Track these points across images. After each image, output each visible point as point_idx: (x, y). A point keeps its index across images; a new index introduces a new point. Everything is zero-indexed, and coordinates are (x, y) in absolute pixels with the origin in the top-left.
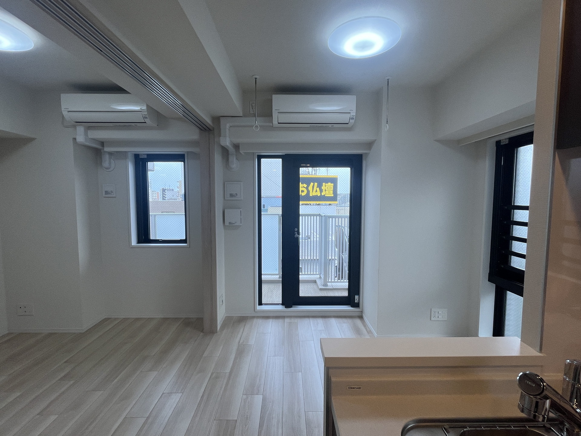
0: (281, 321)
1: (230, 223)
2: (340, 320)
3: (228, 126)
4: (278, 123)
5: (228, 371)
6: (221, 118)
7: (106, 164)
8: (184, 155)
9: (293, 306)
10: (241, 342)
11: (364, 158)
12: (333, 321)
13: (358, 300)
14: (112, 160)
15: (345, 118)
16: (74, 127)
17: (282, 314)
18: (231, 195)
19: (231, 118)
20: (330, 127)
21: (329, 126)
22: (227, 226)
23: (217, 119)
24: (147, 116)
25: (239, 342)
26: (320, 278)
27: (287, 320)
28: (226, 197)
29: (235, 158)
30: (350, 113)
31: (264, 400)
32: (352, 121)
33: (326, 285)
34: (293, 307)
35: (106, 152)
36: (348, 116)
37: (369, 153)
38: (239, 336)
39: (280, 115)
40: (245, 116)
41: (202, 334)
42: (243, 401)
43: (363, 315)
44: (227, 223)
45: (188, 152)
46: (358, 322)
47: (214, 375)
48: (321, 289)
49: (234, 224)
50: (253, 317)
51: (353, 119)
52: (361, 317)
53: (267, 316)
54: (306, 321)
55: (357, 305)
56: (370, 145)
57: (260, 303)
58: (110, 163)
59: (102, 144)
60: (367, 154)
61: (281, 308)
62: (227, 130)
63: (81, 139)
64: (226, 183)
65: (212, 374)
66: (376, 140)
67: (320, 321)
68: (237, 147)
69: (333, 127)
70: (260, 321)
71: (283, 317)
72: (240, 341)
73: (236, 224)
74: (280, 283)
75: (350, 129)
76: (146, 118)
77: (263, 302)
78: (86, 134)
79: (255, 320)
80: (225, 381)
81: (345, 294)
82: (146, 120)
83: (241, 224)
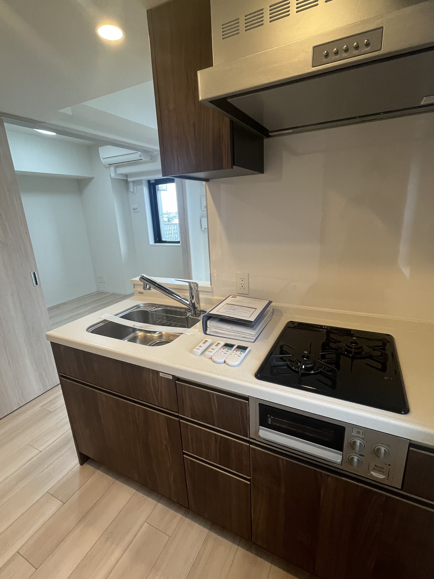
7: (131, 190)
14: (135, 186)
16: (109, 167)
24: (141, 155)
35: (130, 181)
58: (134, 189)
59: (126, 176)
63: (113, 175)
76: (141, 156)
78: (115, 171)
82: (142, 158)
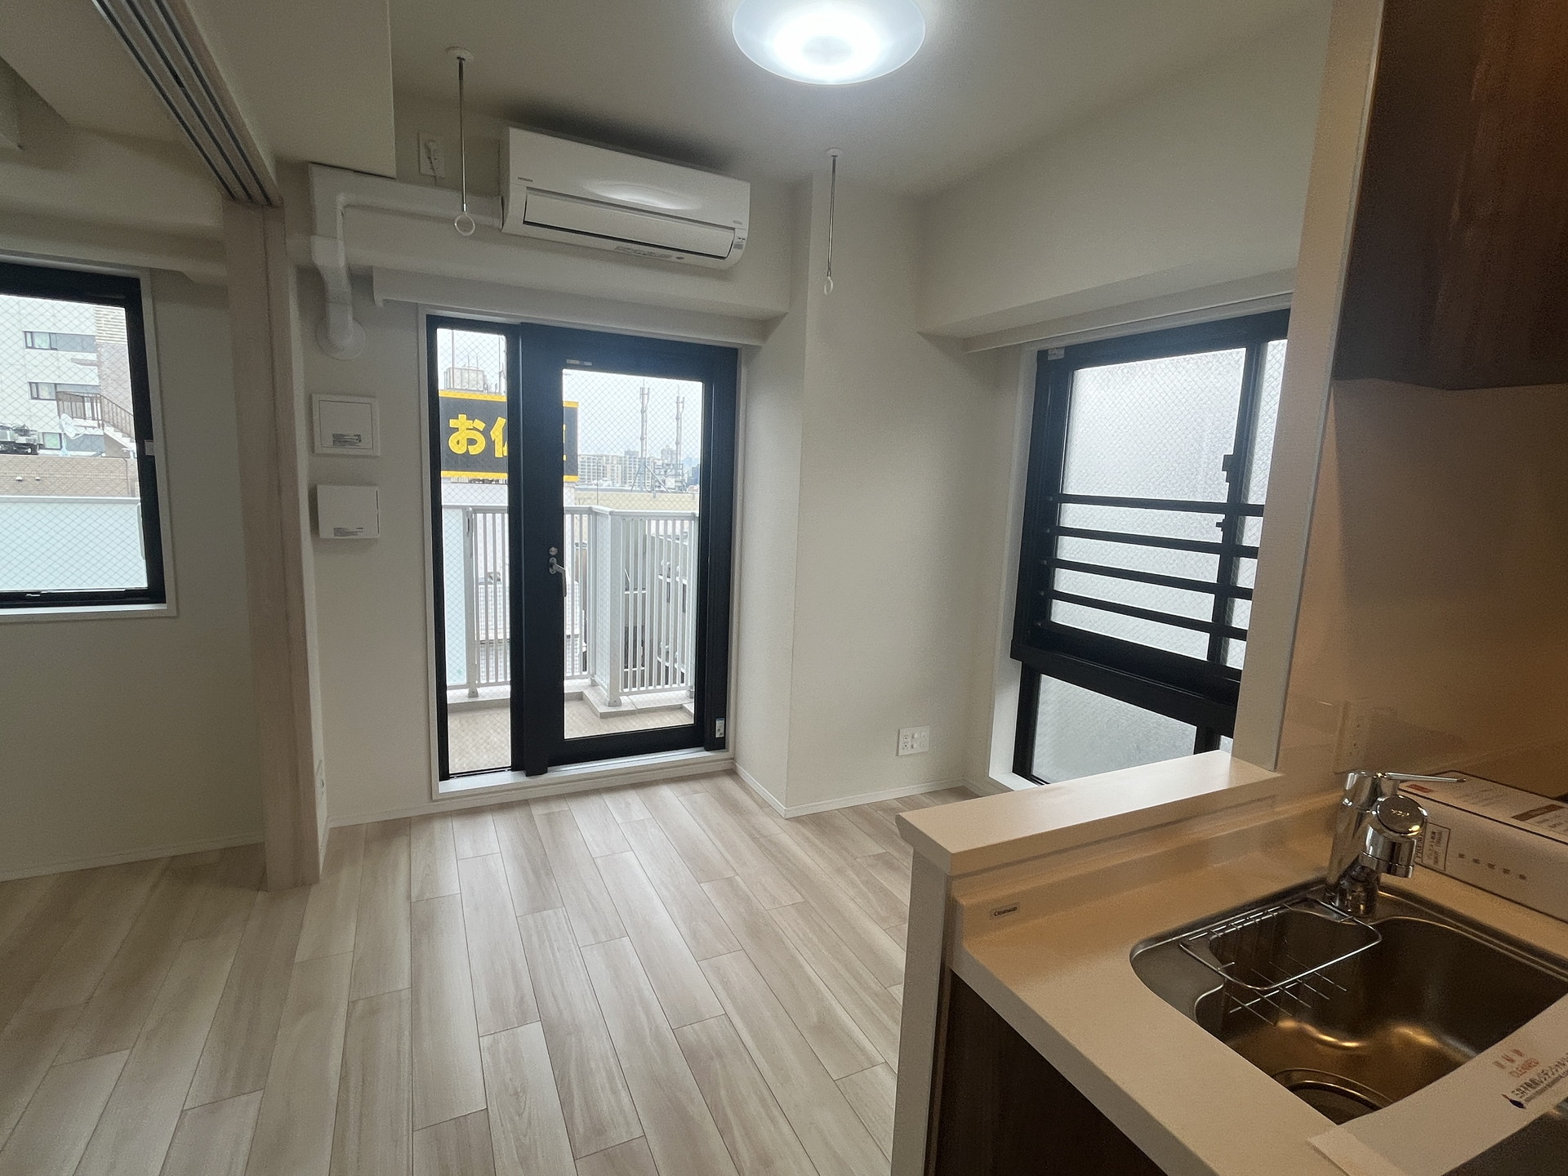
0: (518, 815)
1: (338, 531)
2: (686, 787)
3: (342, 199)
4: (525, 222)
5: (404, 983)
6: (315, 169)
8: (135, 282)
9: (549, 768)
10: (414, 894)
11: (742, 357)
12: (667, 793)
13: (722, 731)
15: (717, 241)
17: (519, 796)
18: (339, 440)
19: (352, 177)
20: (674, 259)
21: (670, 256)
22: (329, 540)
23: (299, 171)
25: (409, 897)
26: (594, 684)
27: (538, 811)
28: (317, 443)
29: (350, 318)
30: (734, 229)
31: (549, 1032)
32: (737, 254)
33: (617, 703)
34: (551, 771)
36: (728, 236)
37: (759, 348)
38: (402, 879)
39: (533, 198)
40: (401, 177)
41: (261, 896)
42: (486, 1055)
43: (736, 766)
44: (326, 531)
45: (153, 272)
46: (727, 784)
47: (360, 1006)
48: (604, 716)
49: (352, 533)
50: (428, 818)
51: (739, 246)
52: (732, 772)
53: (474, 808)
54: (594, 804)
55: (719, 744)
56: (765, 325)
57: (445, 775)
60: (753, 350)
61: (507, 778)
62: (339, 218)
64: (315, 398)
65: (352, 1004)
66: (784, 315)
67: (633, 798)
68: (362, 280)
69: (682, 261)
70: (456, 825)
71: (526, 803)
72: (410, 891)
73: (361, 536)
74: (507, 707)
75: (723, 275)
77: (453, 768)
79: (437, 826)
80: (406, 1013)
81: (685, 719)
83: (378, 536)
